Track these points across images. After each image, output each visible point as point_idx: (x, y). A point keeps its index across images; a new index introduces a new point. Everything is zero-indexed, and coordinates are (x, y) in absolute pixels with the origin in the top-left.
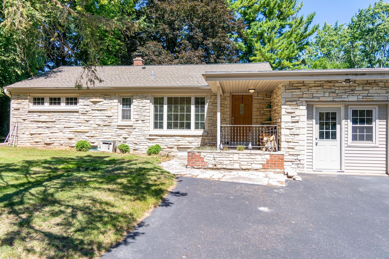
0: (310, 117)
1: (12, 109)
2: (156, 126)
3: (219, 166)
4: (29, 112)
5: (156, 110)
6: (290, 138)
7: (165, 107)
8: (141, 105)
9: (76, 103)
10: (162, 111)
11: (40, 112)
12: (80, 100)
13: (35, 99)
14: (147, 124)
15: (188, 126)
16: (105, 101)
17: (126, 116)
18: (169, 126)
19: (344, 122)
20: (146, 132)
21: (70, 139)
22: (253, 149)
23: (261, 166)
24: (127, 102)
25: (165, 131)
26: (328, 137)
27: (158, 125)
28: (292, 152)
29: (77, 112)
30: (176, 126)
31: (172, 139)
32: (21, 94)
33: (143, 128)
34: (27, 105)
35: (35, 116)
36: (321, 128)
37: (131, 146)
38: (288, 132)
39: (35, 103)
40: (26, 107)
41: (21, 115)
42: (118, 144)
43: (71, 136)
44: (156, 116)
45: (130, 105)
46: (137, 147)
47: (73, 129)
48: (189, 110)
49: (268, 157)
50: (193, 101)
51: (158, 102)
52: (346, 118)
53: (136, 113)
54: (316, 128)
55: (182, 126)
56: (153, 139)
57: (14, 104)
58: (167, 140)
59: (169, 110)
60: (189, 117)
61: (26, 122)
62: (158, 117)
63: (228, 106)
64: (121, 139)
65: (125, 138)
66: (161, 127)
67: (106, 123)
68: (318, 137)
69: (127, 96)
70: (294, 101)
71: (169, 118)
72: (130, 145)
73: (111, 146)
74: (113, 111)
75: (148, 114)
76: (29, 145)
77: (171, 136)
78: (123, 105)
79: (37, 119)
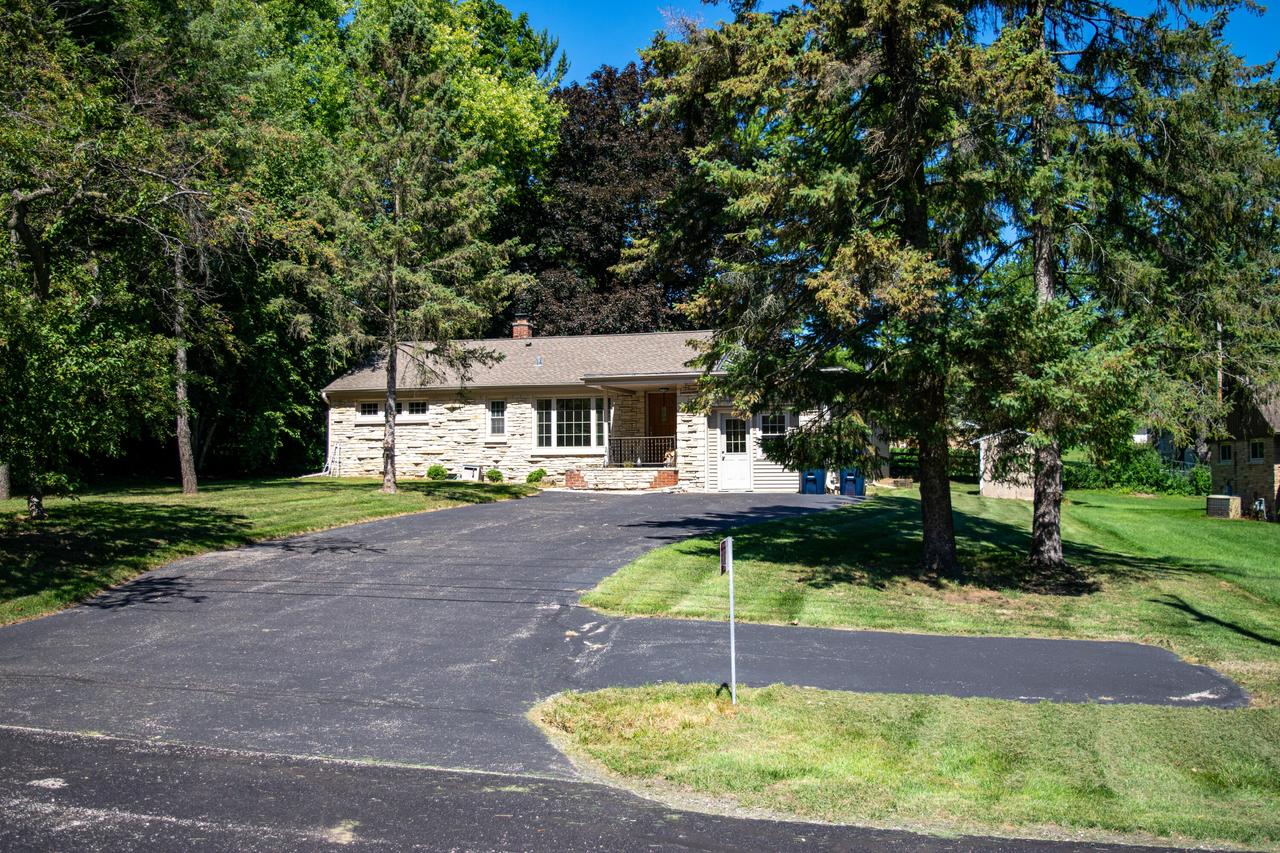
0: (711, 425)
1: (331, 422)
2: (541, 444)
3: (600, 486)
4: (356, 426)
5: (540, 419)
6: (687, 452)
7: (554, 414)
8: (519, 411)
9: (424, 411)
10: (549, 419)
11: (372, 425)
12: (430, 407)
13: (364, 406)
14: (528, 440)
15: (587, 442)
16: (468, 407)
17: (498, 428)
18: (560, 443)
19: (751, 430)
20: (526, 452)
21: (417, 465)
22: (643, 466)
23: (648, 485)
24: (498, 407)
25: (554, 449)
26: (736, 450)
27: (544, 441)
28: (690, 468)
29: (427, 424)
30: (569, 444)
31: (564, 461)
32: (344, 399)
33: (523, 446)
34: (352, 415)
35: (366, 432)
36: (728, 438)
37: (506, 474)
38: (685, 444)
39: (364, 413)
40: (352, 418)
41: (345, 430)
42: (485, 471)
43: (418, 459)
44: (540, 427)
45: (503, 412)
46: (513, 474)
47: (422, 450)
48: (588, 417)
49: (656, 474)
50: (554, 404)
51: (543, 407)
52: (754, 427)
53: (511, 424)
54: (721, 440)
55: (578, 443)
56: (536, 462)
57: (334, 414)
58: (556, 461)
59: (559, 418)
60: (588, 429)
61: (352, 441)
62: (544, 429)
63: (643, 410)
64: (490, 462)
65: (497, 462)
66: (548, 443)
67: (469, 440)
68: (725, 449)
69: (498, 398)
70: (691, 408)
71: (560, 428)
72: (503, 472)
73: (477, 473)
74: (478, 421)
75: (529, 425)
76: (357, 474)
77: (562, 456)
78: (493, 412)
79: (368, 436)
